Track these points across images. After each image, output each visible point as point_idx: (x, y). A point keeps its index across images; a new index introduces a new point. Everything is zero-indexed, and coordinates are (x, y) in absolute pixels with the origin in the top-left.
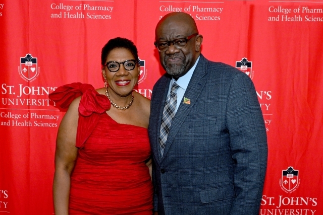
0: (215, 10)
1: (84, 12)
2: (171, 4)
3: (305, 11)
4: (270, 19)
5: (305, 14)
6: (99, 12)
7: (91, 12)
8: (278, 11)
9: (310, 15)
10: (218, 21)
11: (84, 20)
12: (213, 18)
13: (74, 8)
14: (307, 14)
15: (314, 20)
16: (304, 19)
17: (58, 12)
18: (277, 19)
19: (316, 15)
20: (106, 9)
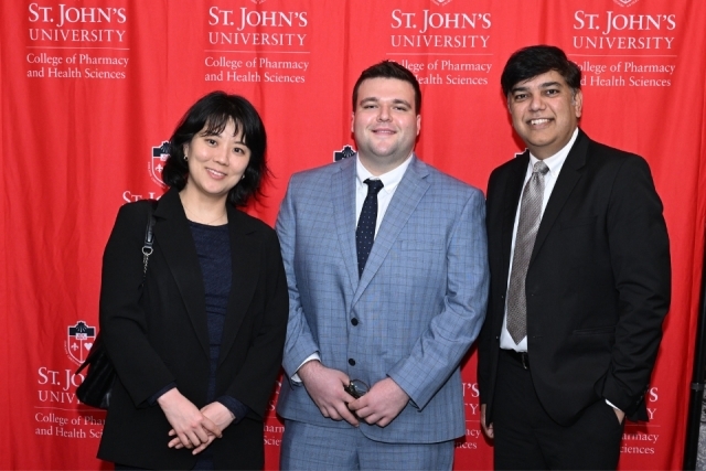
0: (480, 68)
1: (261, 71)
2: (406, 57)
3: (629, 69)
6: (284, 72)
7: (272, 72)
9: (637, 76)
10: (483, 87)
11: (261, 86)
12: (476, 81)
13: (243, 65)
14: (634, 74)
15: (644, 83)
16: (628, 82)
17: (217, 70)
19: (648, 76)
20: (297, 66)
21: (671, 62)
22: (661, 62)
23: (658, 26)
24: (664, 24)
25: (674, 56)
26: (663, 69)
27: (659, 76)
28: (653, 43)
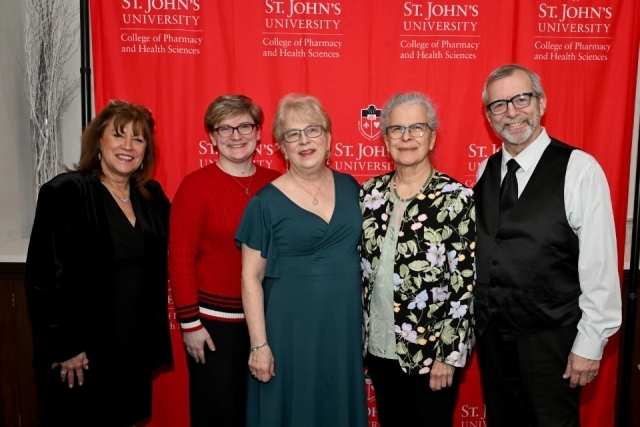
0: (470, 46)
1: (306, 48)
2: (415, 38)
3: (578, 48)
4: (537, 57)
5: (579, 51)
6: (323, 49)
7: (315, 49)
8: (546, 47)
9: (584, 52)
10: (473, 60)
11: (306, 60)
12: (467, 56)
13: (292, 44)
14: (581, 51)
15: (588, 58)
16: (577, 57)
17: (272, 48)
18: (545, 57)
19: (592, 52)
20: (333, 44)
21: (607, 42)
22: (600, 42)
23: (599, 16)
24: (604, 14)
25: (611, 38)
26: (603, 48)
27: (598, 53)
28: (595, 28)
